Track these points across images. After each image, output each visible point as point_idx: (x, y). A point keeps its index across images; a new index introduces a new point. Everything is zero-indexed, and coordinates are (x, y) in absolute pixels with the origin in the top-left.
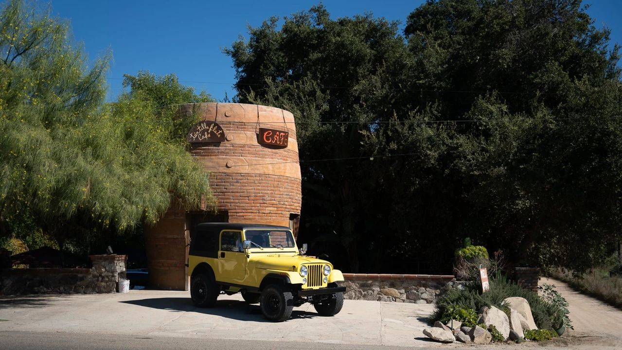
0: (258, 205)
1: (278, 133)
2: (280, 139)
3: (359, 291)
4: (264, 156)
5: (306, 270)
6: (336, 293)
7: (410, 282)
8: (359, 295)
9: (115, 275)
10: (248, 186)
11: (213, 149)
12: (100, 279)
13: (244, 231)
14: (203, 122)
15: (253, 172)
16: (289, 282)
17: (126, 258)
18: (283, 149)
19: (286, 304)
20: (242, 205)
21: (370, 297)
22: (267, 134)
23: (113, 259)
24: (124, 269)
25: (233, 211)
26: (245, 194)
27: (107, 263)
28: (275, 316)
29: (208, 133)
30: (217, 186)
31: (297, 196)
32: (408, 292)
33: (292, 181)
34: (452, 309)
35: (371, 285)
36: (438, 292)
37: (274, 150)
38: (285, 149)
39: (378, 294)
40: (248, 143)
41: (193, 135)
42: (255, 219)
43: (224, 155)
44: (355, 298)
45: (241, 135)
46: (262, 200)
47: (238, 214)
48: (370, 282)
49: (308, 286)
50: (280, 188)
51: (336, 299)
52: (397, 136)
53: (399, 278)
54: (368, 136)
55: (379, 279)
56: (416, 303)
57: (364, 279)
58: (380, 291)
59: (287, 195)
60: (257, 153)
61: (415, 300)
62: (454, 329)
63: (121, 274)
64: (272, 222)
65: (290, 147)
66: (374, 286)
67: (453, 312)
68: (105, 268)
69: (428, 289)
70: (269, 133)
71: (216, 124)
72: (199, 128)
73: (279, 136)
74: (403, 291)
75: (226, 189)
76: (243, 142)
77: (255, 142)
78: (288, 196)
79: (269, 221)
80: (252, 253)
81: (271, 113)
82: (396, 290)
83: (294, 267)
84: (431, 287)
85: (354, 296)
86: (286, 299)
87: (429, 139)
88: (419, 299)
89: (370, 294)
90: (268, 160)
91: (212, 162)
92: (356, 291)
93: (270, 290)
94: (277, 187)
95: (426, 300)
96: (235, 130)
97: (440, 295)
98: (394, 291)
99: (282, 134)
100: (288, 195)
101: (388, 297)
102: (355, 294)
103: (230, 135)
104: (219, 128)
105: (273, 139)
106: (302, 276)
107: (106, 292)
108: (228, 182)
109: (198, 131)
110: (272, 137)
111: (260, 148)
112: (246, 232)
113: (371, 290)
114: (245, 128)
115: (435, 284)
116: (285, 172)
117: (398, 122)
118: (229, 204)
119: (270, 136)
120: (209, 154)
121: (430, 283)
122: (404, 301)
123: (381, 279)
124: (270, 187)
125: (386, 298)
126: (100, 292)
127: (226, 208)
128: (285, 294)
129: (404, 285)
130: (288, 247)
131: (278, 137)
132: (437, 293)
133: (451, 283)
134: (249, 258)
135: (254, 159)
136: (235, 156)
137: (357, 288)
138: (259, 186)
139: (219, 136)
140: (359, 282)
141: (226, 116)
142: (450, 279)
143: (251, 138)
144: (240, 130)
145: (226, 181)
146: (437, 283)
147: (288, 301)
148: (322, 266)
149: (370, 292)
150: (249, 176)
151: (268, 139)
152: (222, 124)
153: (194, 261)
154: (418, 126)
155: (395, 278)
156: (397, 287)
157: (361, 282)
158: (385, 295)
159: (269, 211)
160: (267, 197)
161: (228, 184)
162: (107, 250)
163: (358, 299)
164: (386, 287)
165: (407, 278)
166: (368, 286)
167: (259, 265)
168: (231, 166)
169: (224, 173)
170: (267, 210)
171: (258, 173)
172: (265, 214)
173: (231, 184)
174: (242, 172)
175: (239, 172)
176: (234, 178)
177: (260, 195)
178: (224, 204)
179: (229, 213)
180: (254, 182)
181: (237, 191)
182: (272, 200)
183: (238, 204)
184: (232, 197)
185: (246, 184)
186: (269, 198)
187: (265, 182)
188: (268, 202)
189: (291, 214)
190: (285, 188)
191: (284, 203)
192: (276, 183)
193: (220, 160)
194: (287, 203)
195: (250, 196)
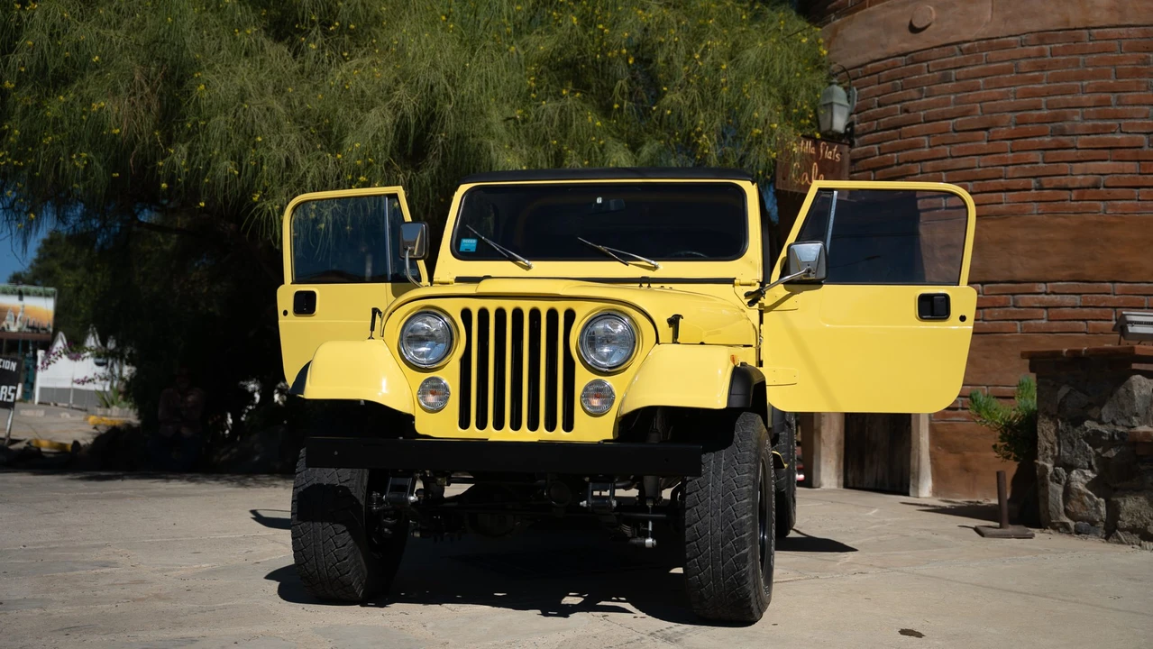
0: (1036, 156)
10: (988, 86)
13: (464, 188)
15: (1012, 29)
20: (963, 163)
26: (975, 119)
30: (880, 106)
42: (1023, 213)
46: (1054, 133)
49: (464, 423)
75: (907, 111)
91: (871, 25)
94: (1137, 73)
108: (914, 85)
124: (1094, 77)
138: (1035, 80)
145: (907, 84)
148: (570, 315)
150: (991, 48)
159: (1090, 180)
161: (914, 93)
168: (927, 23)
169: (905, 55)
170: (1080, 174)
171: (1035, 28)
172: (1070, 189)
173: (921, 91)
174: (967, 38)
175: (953, 39)
176: (934, 66)
177: (1040, 116)
178: (899, 168)
179: (919, 202)
180: (1016, 66)
181: (943, 112)
182: (1107, 130)
183: (949, 161)
184: (925, 138)
185: (981, 81)
186: (1090, 123)
187: (1068, 61)
188: (1082, 142)
192: (1130, 60)
193: (893, 12)
195: (994, 125)
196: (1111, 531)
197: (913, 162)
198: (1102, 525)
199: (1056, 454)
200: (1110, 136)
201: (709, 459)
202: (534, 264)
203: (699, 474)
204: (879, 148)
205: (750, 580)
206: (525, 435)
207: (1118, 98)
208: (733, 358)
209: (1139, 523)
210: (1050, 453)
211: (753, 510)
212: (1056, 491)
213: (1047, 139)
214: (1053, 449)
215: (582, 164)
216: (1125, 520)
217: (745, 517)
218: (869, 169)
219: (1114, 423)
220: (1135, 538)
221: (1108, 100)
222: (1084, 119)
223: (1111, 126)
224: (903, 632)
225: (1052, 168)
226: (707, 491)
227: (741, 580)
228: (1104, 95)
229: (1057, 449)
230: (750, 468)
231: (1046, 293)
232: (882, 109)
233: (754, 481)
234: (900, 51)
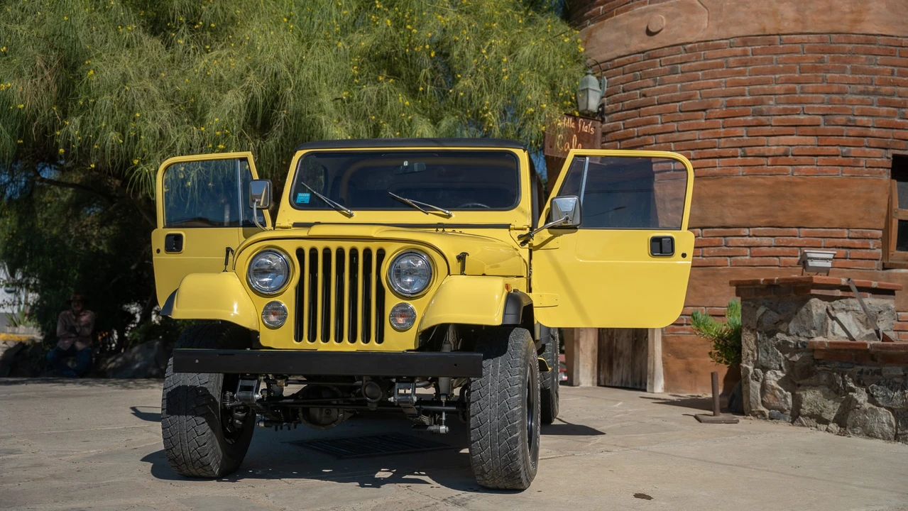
0: (741, 131)
10: (706, 77)
15: (723, 34)
20: (687, 135)
26: (695, 103)
30: (624, 91)
42: (732, 175)
46: (755, 114)
49: (299, 337)
50: (828, 71)
59: (862, 93)
64: (797, 184)
75: (644, 96)
78: (875, 98)
91: (617, 29)
94: (814, 69)
100: (874, 93)
108: (650, 76)
116: (857, 21)
118: (652, 140)
124: (784, 71)
138: (741, 73)
145: (645, 75)
148: (381, 254)
150: (707, 48)
159: (782, 150)
160: (771, 106)
161: (650, 82)
168: (660, 28)
169: (643, 52)
170: (774, 145)
171: (741, 33)
172: (767, 157)
173: (655, 81)
174: (689, 40)
175: (679, 41)
176: (665, 61)
177: (744, 101)
178: (639, 139)
179: (654, 165)
180: (726, 62)
181: (672, 97)
182: (794, 112)
183: (676, 134)
184: (659, 116)
185: (700, 73)
186: (781, 107)
187: (765, 60)
188: (775, 121)
189: (894, 156)
190: (854, 71)
191: (850, 121)
192: (810, 59)
193: (634, 19)
194: (866, 119)
195: (710, 107)
196: (795, 416)
197: (649, 135)
198: (789, 412)
199: (756, 359)
200: (796, 117)
201: (488, 364)
202: (355, 213)
203: (480, 376)
204: (624, 124)
205: (520, 457)
206: (346, 346)
207: (802, 88)
208: (507, 286)
209: (816, 411)
210: (751, 358)
211: (522, 403)
212: (755, 387)
213: (749, 118)
214: (753, 355)
215: (394, 134)
216: (806, 409)
217: (516, 408)
218: (616, 140)
219: (798, 335)
220: (813, 422)
221: (794, 89)
222: (777, 103)
223: (797, 109)
224: (637, 496)
225: (753, 141)
226: (487, 388)
227: (513, 457)
228: (791, 85)
229: (756, 355)
230: (520, 371)
231: (750, 236)
232: (626, 94)
233: (523, 381)
234: (640, 50)
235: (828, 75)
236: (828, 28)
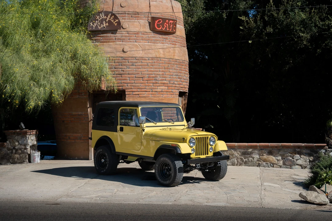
0: (152, 84)
1: (167, 21)
2: (169, 26)
3: (240, 158)
4: (155, 42)
5: (194, 141)
6: (221, 161)
7: (286, 150)
8: (241, 162)
9: (27, 148)
10: (142, 68)
11: (111, 36)
12: (14, 151)
13: (140, 108)
14: (101, 12)
15: (146, 56)
16: (179, 152)
17: (36, 132)
18: (172, 35)
19: (177, 171)
20: (137, 85)
21: (250, 164)
22: (157, 22)
23: (26, 133)
24: (35, 143)
25: (129, 90)
26: (140, 75)
27: (19, 137)
28: (168, 182)
29: (106, 22)
30: (115, 68)
31: (185, 76)
32: (285, 159)
33: (180, 63)
34: (325, 175)
35: (251, 153)
36: (311, 158)
37: (164, 36)
38: (174, 35)
39: (258, 161)
40: (142, 30)
41: (93, 24)
42: (149, 97)
43: (120, 42)
44: (237, 164)
45: (135, 23)
47: (134, 93)
48: (250, 150)
49: (196, 155)
50: (170, 69)
51: (220, 166)
52: (273, 21)
53: (276, 147)
54: (247, 21)
55: (258, 148)
56: (292, 168)
57: (245, 147)
58: (260, 158)
59: (176, 75)
60: (149, 39)
61: (291, 166)
62: (327, 193)
63: (32, 147)
64: (163, 100)
65: (178, 33)
66: (254, 154)
67: (326, 177)
68: (18, 142)
69: (302, 156)
70: (159, 22)
71: (113, 14)
72: (98, 18)
73: (168, 23)
74: (280, 158)
75: (123, 71)
76: (137, 29)
77: (148, 30)
78: (177, 77)
79: (160, 98)
80: (147, 127)
81: (161, 3)
82: (274, 157)
83: (184, 139)
84: (305, 154)
85: (236, 163)
86: (177, 167)
87: (303, 22)
88: (295, 165)
89: (250, 161)
90: (159, 45)
91: (111, 48)
92: (238, 158)
93: (164, 159)
94: (168, 68)
95: (301, 165)
96: (129, 19)
97: (314, 161)
98: (272, 158)
99: (171, 21)
101: (266, 164)
102: (238, 161)
103: (125, 23)
104: (116, 18)
105: (163, 27)
106: (191, 147)
107: (19, 163)
108: (125, 65)
109: (98, 20)
110: (163, 25)
111: (152, 34)
112: (142, 109)
113: (251, 157)
114: (138, 17)
115: (308, 151)
116: (174, 55)
117: (274, 8)
118: (126, 85)
119: (161, 24)
120: (108, 41)
121: (304, 151)
122: (281, 167)
123: (260, 147)
124: (161, 68)
125: (265, 164)
126: (14, 163)
127: (124, 88)
128: (176, 162)
129: (281, 153)
130: (178, 121)
131: (167, 25)
132: (311, 160)
133: (323, 151)
134: (144, 131)
135: (147, 45)
136: (131, 42)
137: (238, 155)
138: (151, 68)
139: (116, 24)
140: (240, 150)
141: (121, 6)
142: (322, 147)
143: (144, 26)
144: (134, 19)
145: (123, 64)
146: (311, 151)
147: (178, 169)
148: (208, 137)
149: (250, 159)
150: (143, 60)
151: (159, 26)
152: (118, 14)
153: (97, 134)
154: (292, 10)
155: (272, 147)
156: (274, 155)
157: (242, 151)
158: (264, 161)
159: (161, 90)
160: (159, 78)
161: (125, 67)
162: (20, 126)
163: (240, 165)
164: (264, 155)
165: (283, 147)
166: (248, 154)
167: (153, 137)
168: (127, 51)
169: (122, 57)
170: (159, 89)
171: (151, 56)
172: (157, 92)
173: (127, 67)
174: (137, 56)
175: (134, 56)
176: (130, 61)
177: (153, 76)
178: (121, 84)
179: (126, 92)
180: (148, 64)
181: (133, 73)
182: (163, 80)
183: (134, 84)
184: (128, 78)
186: (161, 78)
187: (157, 65)
188: (160, 82)
189: (180, 92)
190: (174, 69)
191: (174, 83)
192: (166, 65)
193: (117, 46)
194: (176, 82)
195: (144, 77)
197: (125, 83)
200: (164, 81)
203: (229, 159)
204: (115, 79)
207: (165, 73)
213: (154, 81)
222: (160, 77)
223: (164, 79)
225: (154, 87)
228: (163, 73)
234: (120, 56)
235: (170, 70)
236: (169, 58)
